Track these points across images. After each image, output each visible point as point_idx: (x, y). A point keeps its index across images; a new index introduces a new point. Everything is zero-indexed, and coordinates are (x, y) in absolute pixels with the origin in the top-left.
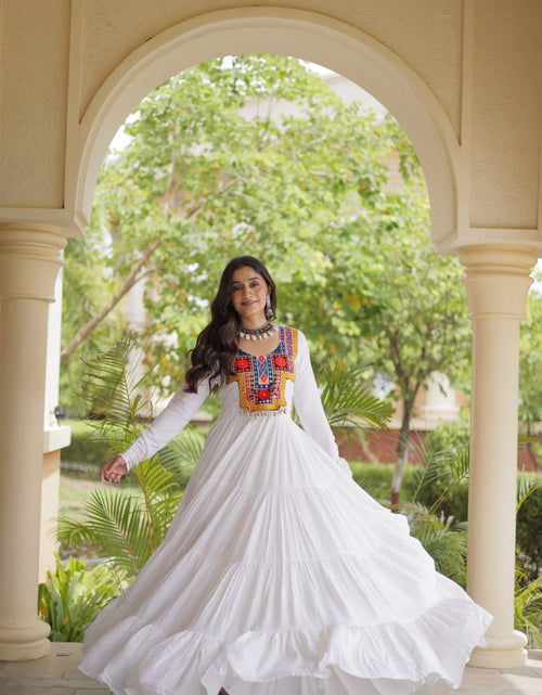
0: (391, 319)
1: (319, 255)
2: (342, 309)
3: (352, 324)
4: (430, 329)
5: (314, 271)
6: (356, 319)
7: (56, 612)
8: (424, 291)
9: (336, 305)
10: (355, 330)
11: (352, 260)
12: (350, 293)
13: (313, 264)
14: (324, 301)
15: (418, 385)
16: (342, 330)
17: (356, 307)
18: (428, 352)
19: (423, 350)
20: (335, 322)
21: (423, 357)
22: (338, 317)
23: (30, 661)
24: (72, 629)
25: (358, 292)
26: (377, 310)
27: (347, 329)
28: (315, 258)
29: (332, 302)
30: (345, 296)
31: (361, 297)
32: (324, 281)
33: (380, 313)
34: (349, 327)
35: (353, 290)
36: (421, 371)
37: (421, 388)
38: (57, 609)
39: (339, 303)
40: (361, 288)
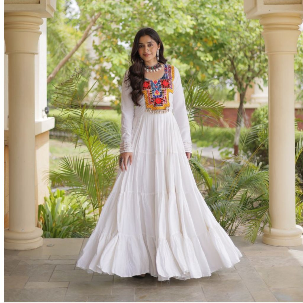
0: (230, 50)
1: (189, 17)
2: (203, 46)
3: (208, 55)
4: (252, 54)
5: (186, 27)
9: (199, 44)
10: (210, 57)
11: (207, 19)
12: (206, 37)
13: (185, 23)
14: (192, 43)
15: (246, 85)
16: (202, 58)
17: (210, 44)
18: (252, 67)
19: (249, 66)
20: (199, 54)
21: (249, 70)
22: (200, 51)
23: (32, 250)
24: (56, 230)
25: (211, 36)
26: (221, 46)
29: (197, 43)
30: (204, 39)
31: (213, 39)
32: (192, 32)
33: (223, 47)
35: (208, 36)
36: (248, 78)
38: (49, 218)
39: (201, 43)
40: (212, 34)
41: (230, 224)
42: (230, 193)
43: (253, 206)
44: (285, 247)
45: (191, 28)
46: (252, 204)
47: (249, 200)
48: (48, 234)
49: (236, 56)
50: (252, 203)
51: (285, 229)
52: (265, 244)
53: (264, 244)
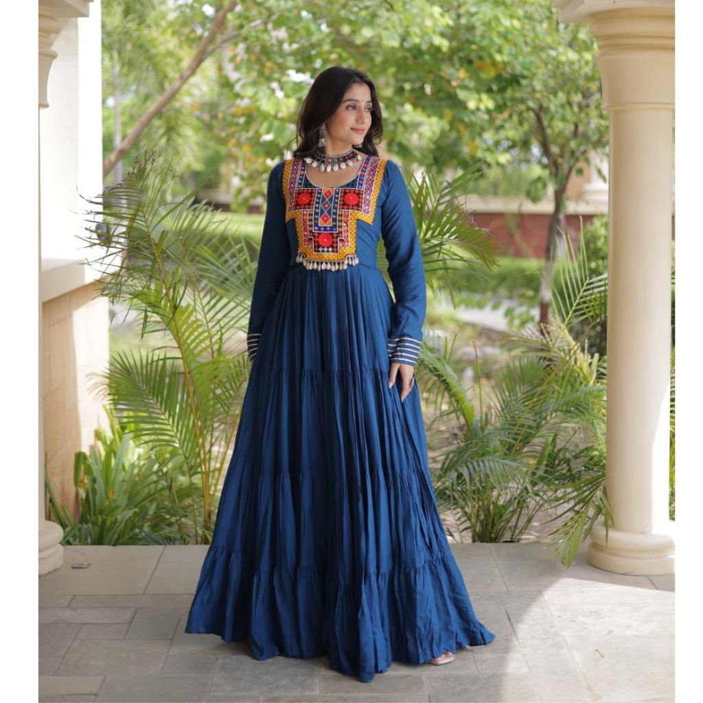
1: (437, 10)
2: (471, 77)
3: (484, 97)
4: (585, 98)
5: (430, 31)
6: (490, 91)
7: (94, 491)
8: (572, 55)
9: (462, 74)
10: (488, 102)
11: (481, 16)
12: (481, 58)
13: (428, 23)
14: (447, 70)
15: (570, 170)
16: (472, 105)
17: (488, 74)
18: (581, 129)
19: (576, 126)
20: (462, 94)
21: (576, 133)
22: (465, 88)
25: (491, 56)
26: (515, 80)
27: (479, 103)
28: (431, 16)
29: (457, 70)
30: (477, 62)
31: (494, 63)
32: (444, 44)
33: (519, 83)
34: (480, 100)
35: (484, 54)
36: (573, 153)
37: (574, 173)
38: (96, 486)
39: (467, 71)
40: (493, 51)
41: (513, 512)
42: (516, 439)
43: (570, 470)
44: (642, 576)
45: (442, 35)
46: (568, 465)
47: (561, 456)
48: (86, 530)
49: (545, 105)
50: (568, 461)
51: (643, 533)
52: (595, 567)
53: (592, 568)
